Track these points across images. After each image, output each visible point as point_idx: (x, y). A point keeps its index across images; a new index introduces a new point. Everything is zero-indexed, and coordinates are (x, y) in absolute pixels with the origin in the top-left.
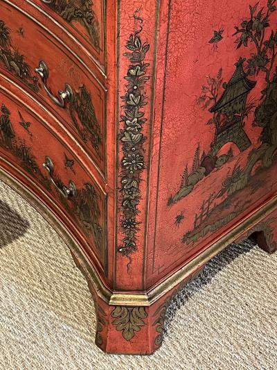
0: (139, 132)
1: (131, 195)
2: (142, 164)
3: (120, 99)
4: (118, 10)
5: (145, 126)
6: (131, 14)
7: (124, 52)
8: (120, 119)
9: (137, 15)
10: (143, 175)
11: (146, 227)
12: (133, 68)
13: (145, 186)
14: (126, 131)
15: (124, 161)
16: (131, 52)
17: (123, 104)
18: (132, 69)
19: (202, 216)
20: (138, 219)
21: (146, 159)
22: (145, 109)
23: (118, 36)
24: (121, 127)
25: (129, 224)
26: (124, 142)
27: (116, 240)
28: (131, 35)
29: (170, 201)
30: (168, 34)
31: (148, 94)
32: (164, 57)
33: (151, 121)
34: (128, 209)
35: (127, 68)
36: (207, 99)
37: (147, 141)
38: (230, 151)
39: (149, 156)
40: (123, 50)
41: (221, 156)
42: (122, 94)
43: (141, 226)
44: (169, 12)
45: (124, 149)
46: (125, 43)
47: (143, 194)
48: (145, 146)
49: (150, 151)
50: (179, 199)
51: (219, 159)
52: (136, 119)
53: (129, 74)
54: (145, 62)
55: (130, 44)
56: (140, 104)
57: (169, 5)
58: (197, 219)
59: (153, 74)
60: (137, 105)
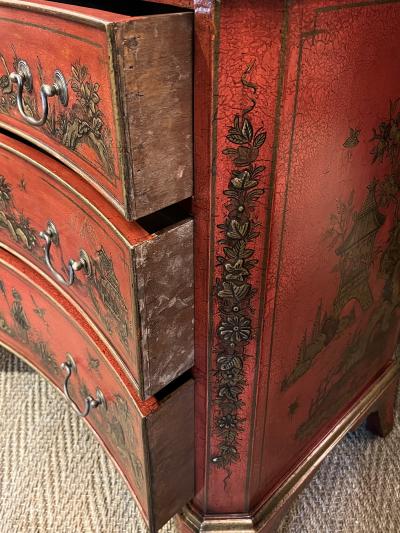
0: (244, 282)
1: (231, 379)
2: (248, 332)
3: (217, 230)
4: (215, 70)
5: (255, 272)
6: (237, 75)
7: (224, 148)
8: (216, 262)
9: (247, 78)
10: (251, 349)
11: (252, 425)
12: (237, 174)
13: (252, 365)
14: (225, 280)
15: (221, 328)
16: (236, 147)
17: (221, 236)
18: (236, 176)
19: (318, 400)
20: (241, 414)
21: (255, 324)
22: (257, 244)
23: (215, 119)
24: (218, 275)
25: (227, 422)
26: (222, 299)
27: (209, 447)
28: (237, 116)
29: (285, 385)
30: (294, 117)
31: (262, 219)
32: (288, 156)
33: (265, 263)
34: (226, 401)
35: (229, 176)
36: (335, 235)
37: (258, 295)
38: (353, 311)
39: (260, 318)
40: (223, 143)
41: (343, 318)
42: (220, 220)
43: (245, 425)
44: (298, 76)
45: (221, 309)
46: (226, 132)
47: (250, 377)
48: (255, 303)
49: (262, 312)
50: (294, 381)
51: (341, 323)
52: (240, 261)
53: (231, 185)
54: (259, 164)
55: (233, 133)
56: (247, 236)
57: (298, 63)
58: (312, 405)
59: (271, 185)
60: (243, 238)
